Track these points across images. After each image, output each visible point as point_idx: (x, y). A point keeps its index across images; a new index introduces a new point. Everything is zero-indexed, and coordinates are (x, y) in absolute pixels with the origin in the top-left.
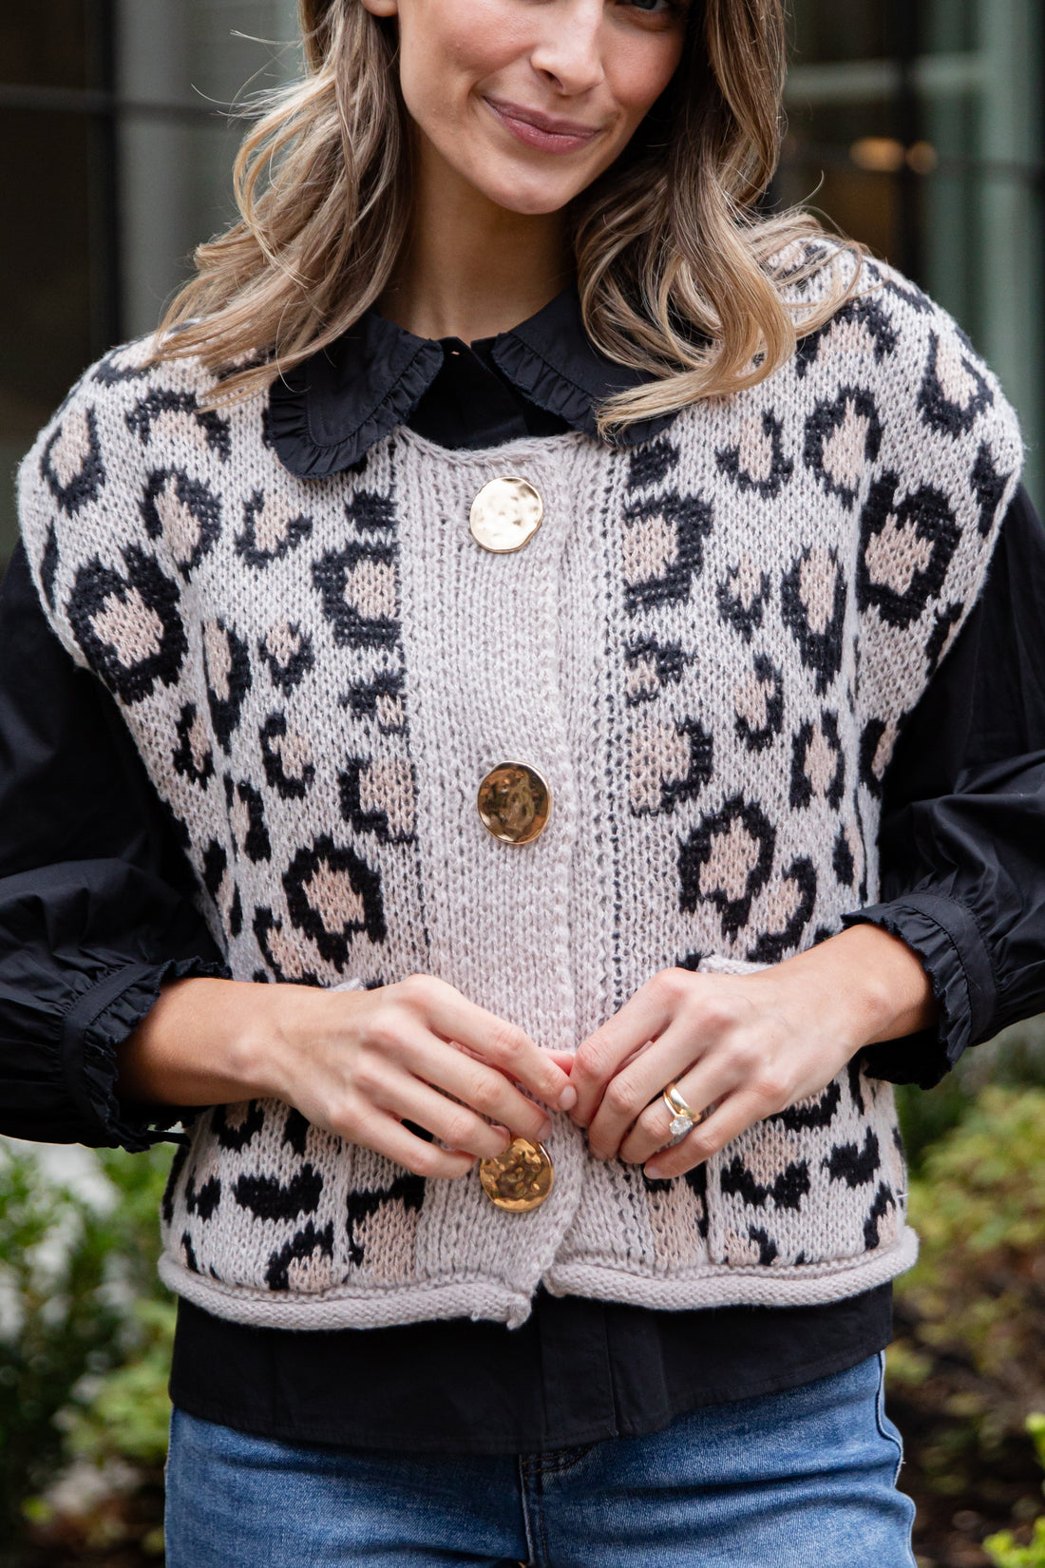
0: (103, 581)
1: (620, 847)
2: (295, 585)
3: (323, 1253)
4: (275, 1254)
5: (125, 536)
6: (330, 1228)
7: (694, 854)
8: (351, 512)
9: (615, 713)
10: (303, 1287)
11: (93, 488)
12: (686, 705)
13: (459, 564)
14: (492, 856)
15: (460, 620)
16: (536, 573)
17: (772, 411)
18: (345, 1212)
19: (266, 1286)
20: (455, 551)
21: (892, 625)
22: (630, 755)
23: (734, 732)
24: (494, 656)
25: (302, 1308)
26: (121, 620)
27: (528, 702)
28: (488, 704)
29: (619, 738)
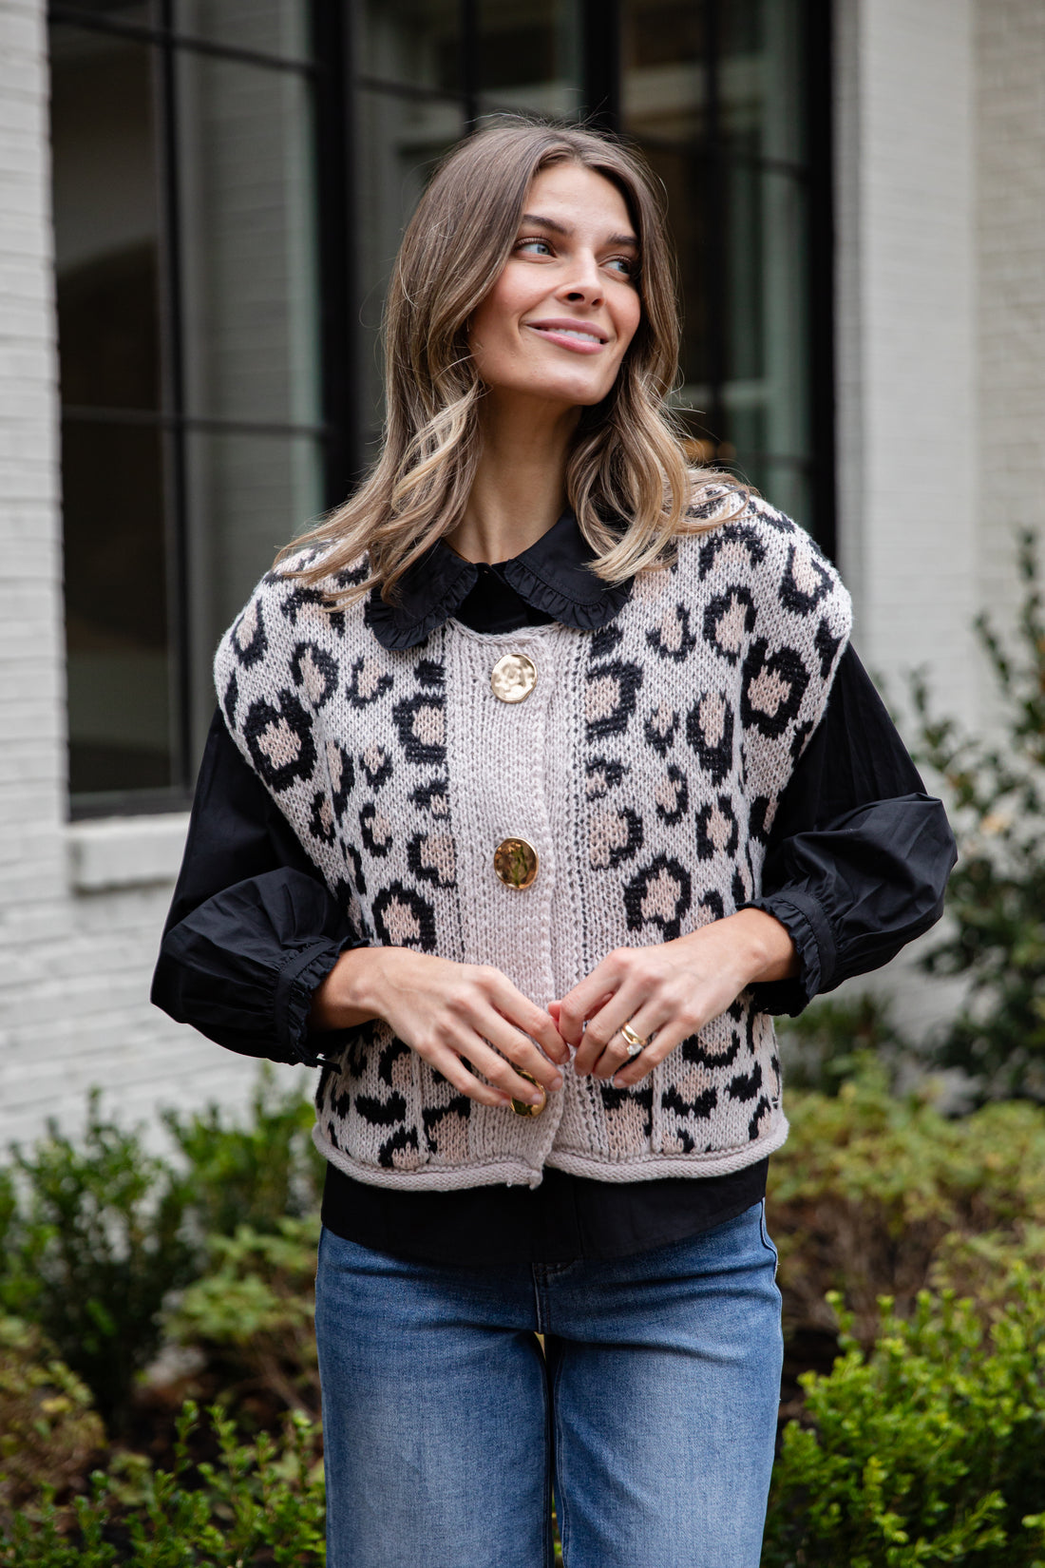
0: (266, 713)
1: (585, 890)
2: (382, 721)
3: (412, 1147)
4: (383, 1146)
5: (281, 684)
6: (414, 1129)
7: (635, 894)
8: (418, 673)
9: (580, 806)
10: (403, 1166)
11: (261, 653)
12: (624, 800)
13: (484, 709)
14: (503, 896)
15: (484, 746)
16: (532, 717)
17: (683, 604)
18: (422, 1121)
19: (379, 1165)
20: (482, 701)
21: (766, 737)
22: (589, 832)
23: (656, 815)
24: (504, 770)
25: (404, 1178)
26: (275, 739)
27: (524, 799)
28: (500, 801)
29: (582, 821)
